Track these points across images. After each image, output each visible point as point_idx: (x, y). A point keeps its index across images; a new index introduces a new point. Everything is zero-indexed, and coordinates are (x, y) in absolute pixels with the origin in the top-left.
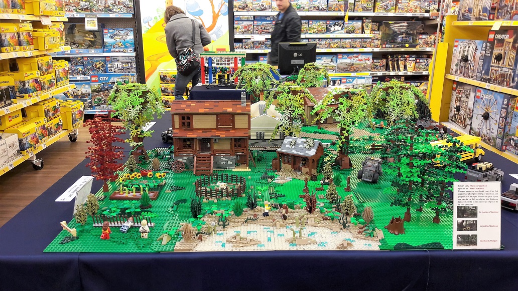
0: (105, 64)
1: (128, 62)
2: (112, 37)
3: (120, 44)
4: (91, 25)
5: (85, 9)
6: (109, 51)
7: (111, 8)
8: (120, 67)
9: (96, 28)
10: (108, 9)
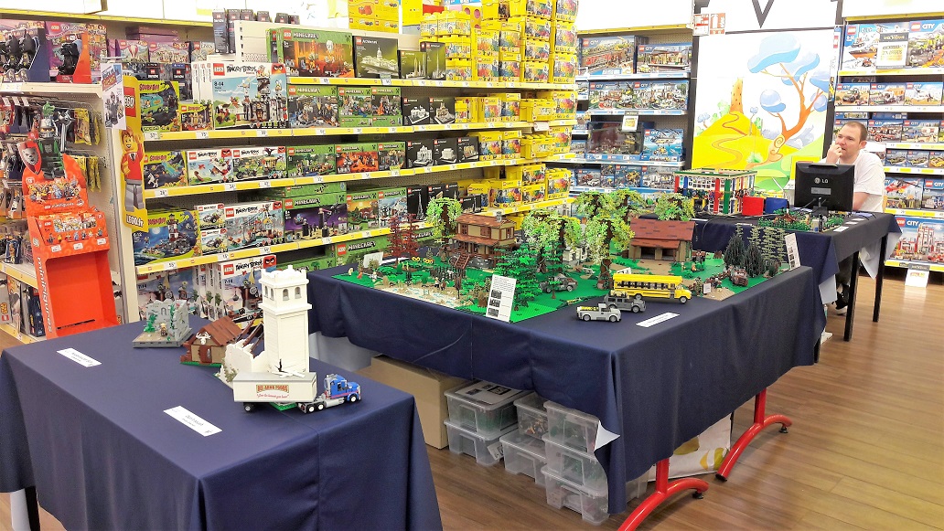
0: (641, 175)
1: (668, 175)
2: (653, 141)
3: (663, 150)
4: (629, 125)
5: (626, 104)
6: (647, 159)
7: (657, 102)
8: (658, 180)
9: (634, 129)
10: (653, 105)
